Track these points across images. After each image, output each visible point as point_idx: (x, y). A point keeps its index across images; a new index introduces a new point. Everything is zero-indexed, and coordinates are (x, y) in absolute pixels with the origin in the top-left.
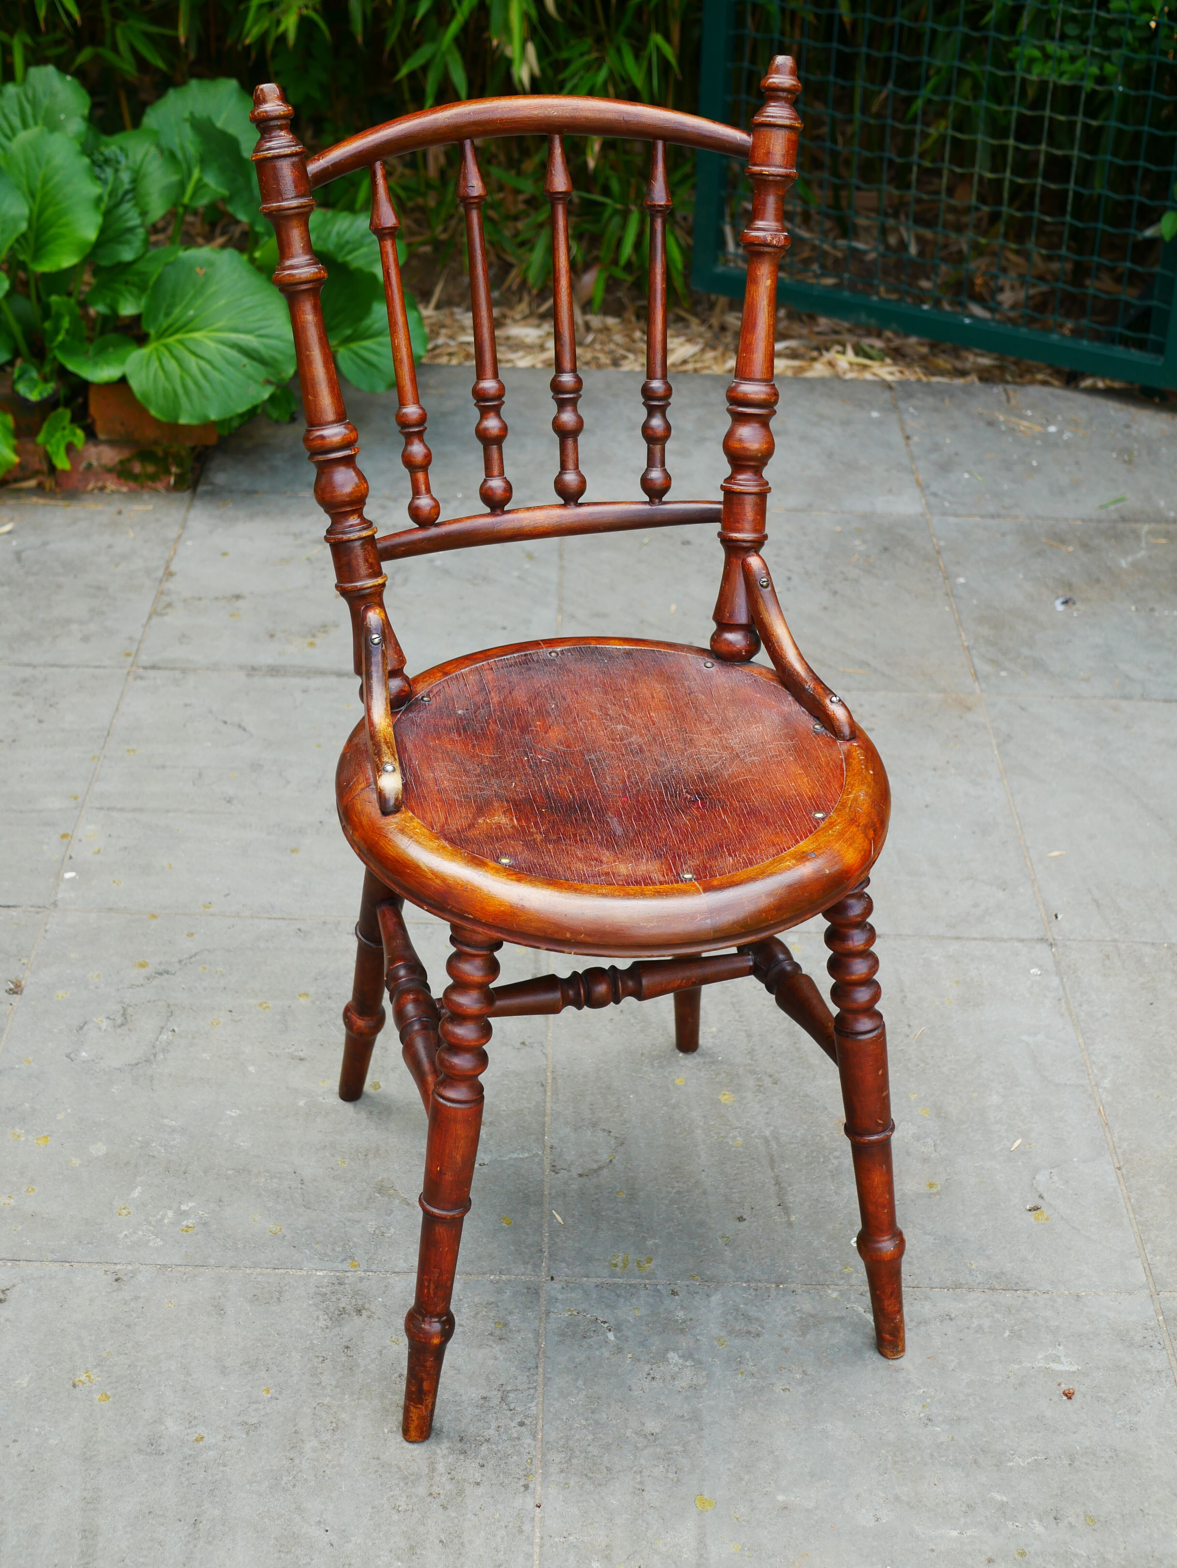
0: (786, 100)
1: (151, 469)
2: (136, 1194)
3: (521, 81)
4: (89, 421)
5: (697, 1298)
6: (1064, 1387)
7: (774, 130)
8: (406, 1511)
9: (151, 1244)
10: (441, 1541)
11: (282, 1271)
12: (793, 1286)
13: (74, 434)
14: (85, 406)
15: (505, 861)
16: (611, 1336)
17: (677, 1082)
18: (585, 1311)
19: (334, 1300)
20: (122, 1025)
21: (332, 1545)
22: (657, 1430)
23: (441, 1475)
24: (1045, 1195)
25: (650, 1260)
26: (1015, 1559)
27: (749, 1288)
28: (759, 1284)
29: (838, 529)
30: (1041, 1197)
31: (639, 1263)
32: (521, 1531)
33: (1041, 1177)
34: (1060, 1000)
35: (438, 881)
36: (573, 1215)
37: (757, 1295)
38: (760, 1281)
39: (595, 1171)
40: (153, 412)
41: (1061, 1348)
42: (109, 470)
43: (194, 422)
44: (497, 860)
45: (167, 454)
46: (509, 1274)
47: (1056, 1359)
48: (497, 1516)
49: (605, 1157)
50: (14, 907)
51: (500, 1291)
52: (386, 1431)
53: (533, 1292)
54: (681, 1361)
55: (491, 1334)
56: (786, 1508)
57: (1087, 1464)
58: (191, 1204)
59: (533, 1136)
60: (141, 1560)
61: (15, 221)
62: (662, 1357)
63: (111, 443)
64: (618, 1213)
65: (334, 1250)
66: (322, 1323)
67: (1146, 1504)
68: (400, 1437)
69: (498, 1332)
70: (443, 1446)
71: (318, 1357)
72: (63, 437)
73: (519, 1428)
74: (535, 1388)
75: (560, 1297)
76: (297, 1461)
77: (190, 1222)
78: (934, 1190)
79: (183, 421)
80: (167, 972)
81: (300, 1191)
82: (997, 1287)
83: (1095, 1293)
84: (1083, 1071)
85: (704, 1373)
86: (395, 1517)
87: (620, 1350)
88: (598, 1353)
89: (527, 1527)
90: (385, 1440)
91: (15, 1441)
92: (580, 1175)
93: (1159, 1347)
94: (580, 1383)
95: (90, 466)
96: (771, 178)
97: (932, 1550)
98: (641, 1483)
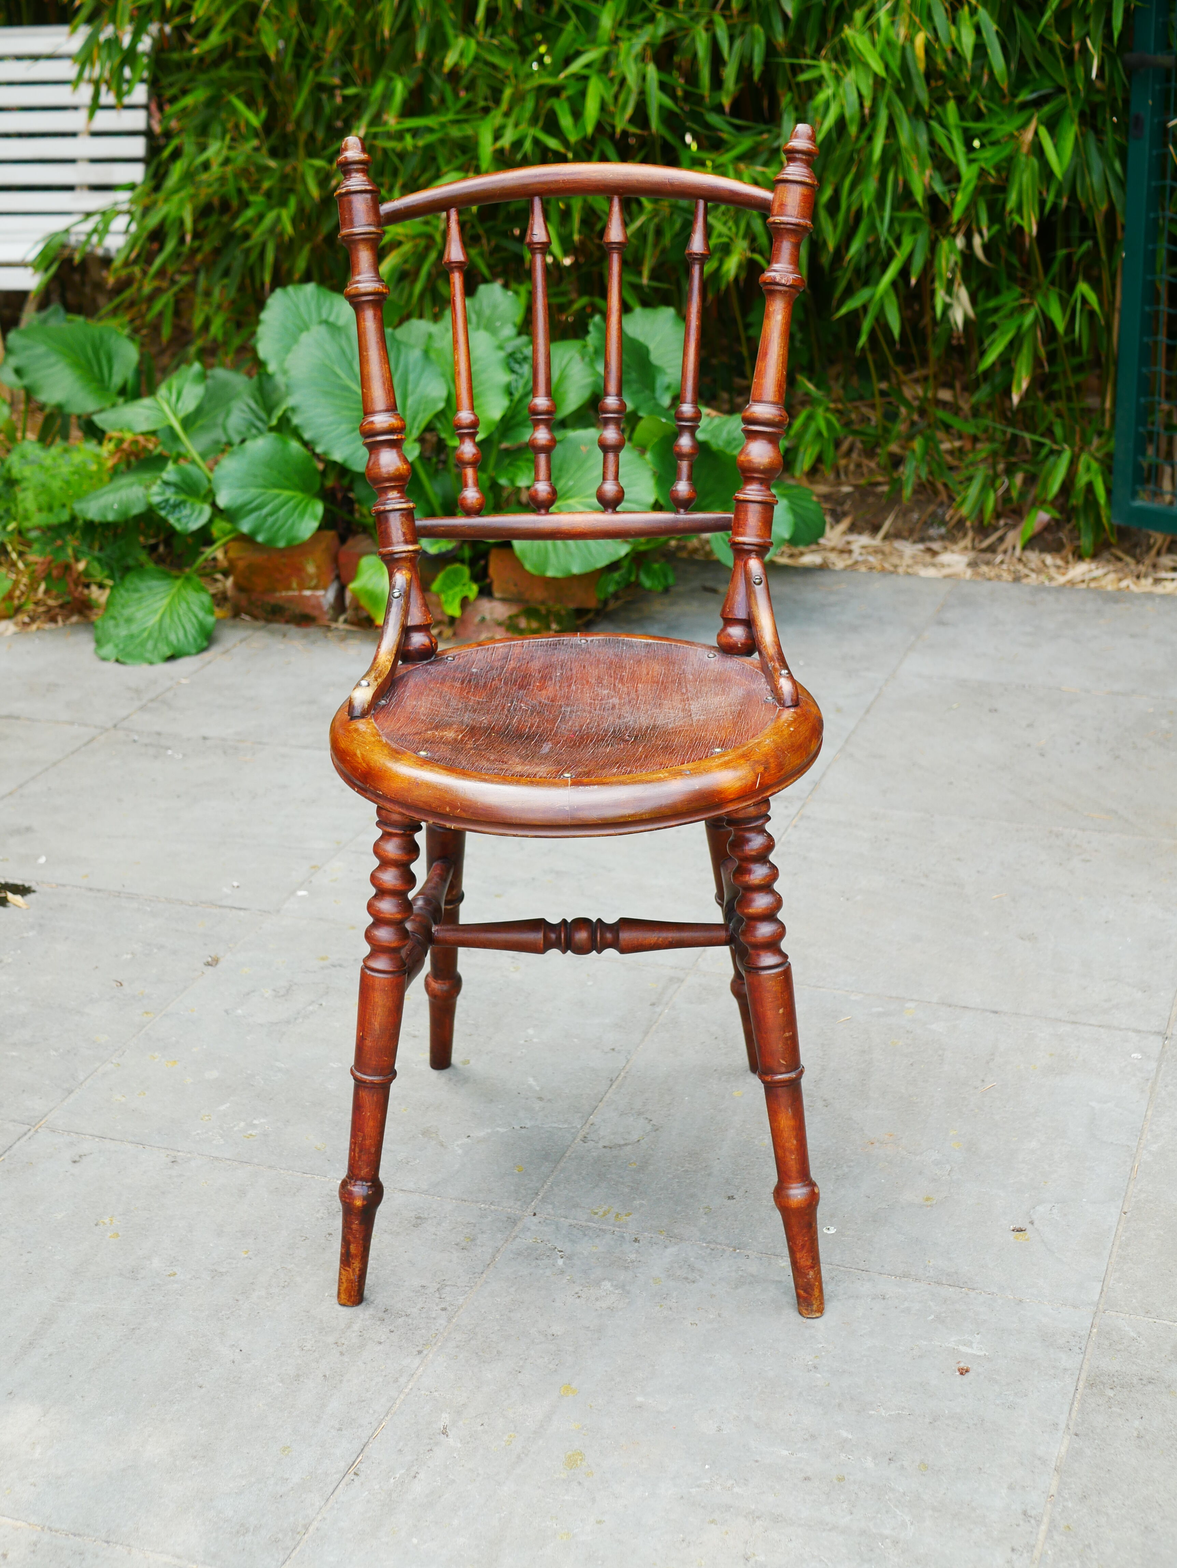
0: (801, 160)
1: (534, 625)
2: (223, 1108)
3: (956, 323)
4: (488, 581)
5: (655, 1247)
6: (962, 1365)
7: (788, 185)
8: (309, 1350)
9: (214, 1142)
10: (325, 1376)
11: (309, 1176)
12: (749, 1252)
13: (470, 589)
14: (485, 568)
15: (423, 753)
16: (560, 1262)
17: (735, 1094)
18: (549, 1241)
20: (283, 996)
21: (233, 1362)
22: (559, 1333)
23: (353, 1331)
24: (1036, 1222)
25: (628, 1215)
26: (831, 1481)
27: (707, 1247)
28: (718, 1246)
29: (1151, 710)
30: (1032, 1223)
31: (618, 1215)
32: (396, 1381)
33: (1040, 1209)
34: (1148, 1080)
35: (364, 765)
36: (581, 1173)
37: (711, 1254)
38: (720, 1244)
39: (620, 1146)
40: (528, 567)
41: (978, 1337)
42: (500, 624)
43: (559, 575)
44: (416, 751)
45: (549, 612)
46: (498, 1205)
47: (970, 1344)
48: (383, 1367)
49: (635, 1137)
50: (245, 909)
51: (483, 1216)
52: (326, 1293)
53: (512, 1221)
54: (611, 1289)
56: (640, 1407)
57: (948, 1425)
58: (262, 1120)
59: (580, 1115)
60: (77, 1345)
61: (435, 401)
62: (598, 1283)
63: (504, 600)
64: (622, 1177)
67: (988, 1465)
68: (335, 1300)
69: (463, 1244)
70: (367, 1313)
71: (302, 1236)
72: (461, 591)
73: (440, 1311)
74: (471, 1287)
75: (533, 1228)
76: (241, 1302)
77: (254, 1132)
78: (929, 1203)
79: (550, 573)
80: (340, 966)
82: (944, 1282)
83: (1040, 1301)
84: (1136, 1136)
85: (627, 1300)
86: (297, 1353)
87: (562, 1272)
88: (541, 1271)
89: (403, 1380)
90: (322, 1301)
91: (29, 1252)
92: (605, 1147)
93: (1079, 1351)
94: (512, 1290)
95: (483, 620)
96: (782, 226)
97: (757, 1461)
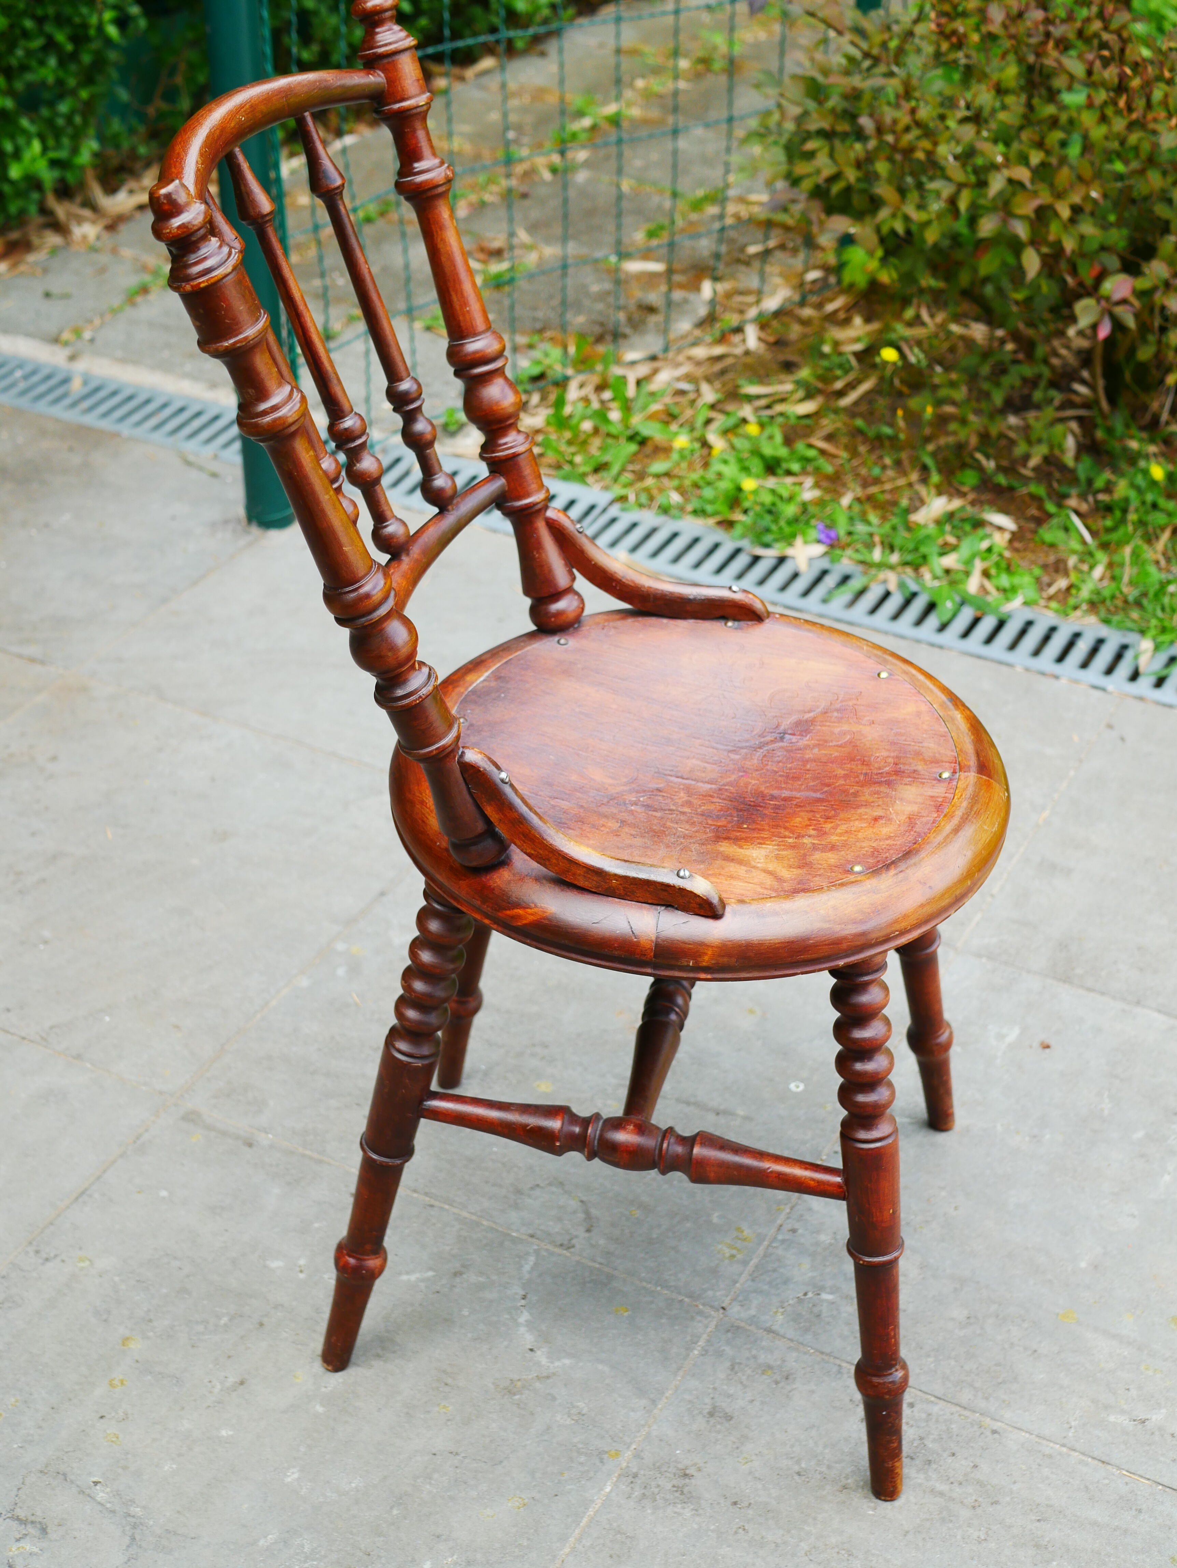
8: (987, 1533)
10: (1039, 1521)
18: (782, 1302)
19: (656, 1490)
22: (965, 1312)
25: (739, 1230)
31: (737, 1238)
39: (588, 1218)
46: (699, 1337)
48: (1024, 1467)
51: (719, 1354)
52: (871, 1512)
53: (734, 1329)
55: (777, 1383)
56: (1097, 1267)
57: (1125, 1071)
59: (506, 1244)
64: (660, 1225)
65: (581, 1464)
66: (687, 1513)
69: (777, 1377)
71: (736, 1533)
75: (752, 1313)
81: (467, 1461)
86: (993, 1545)
92: (588, 1231)
98: (1026, 1349)
